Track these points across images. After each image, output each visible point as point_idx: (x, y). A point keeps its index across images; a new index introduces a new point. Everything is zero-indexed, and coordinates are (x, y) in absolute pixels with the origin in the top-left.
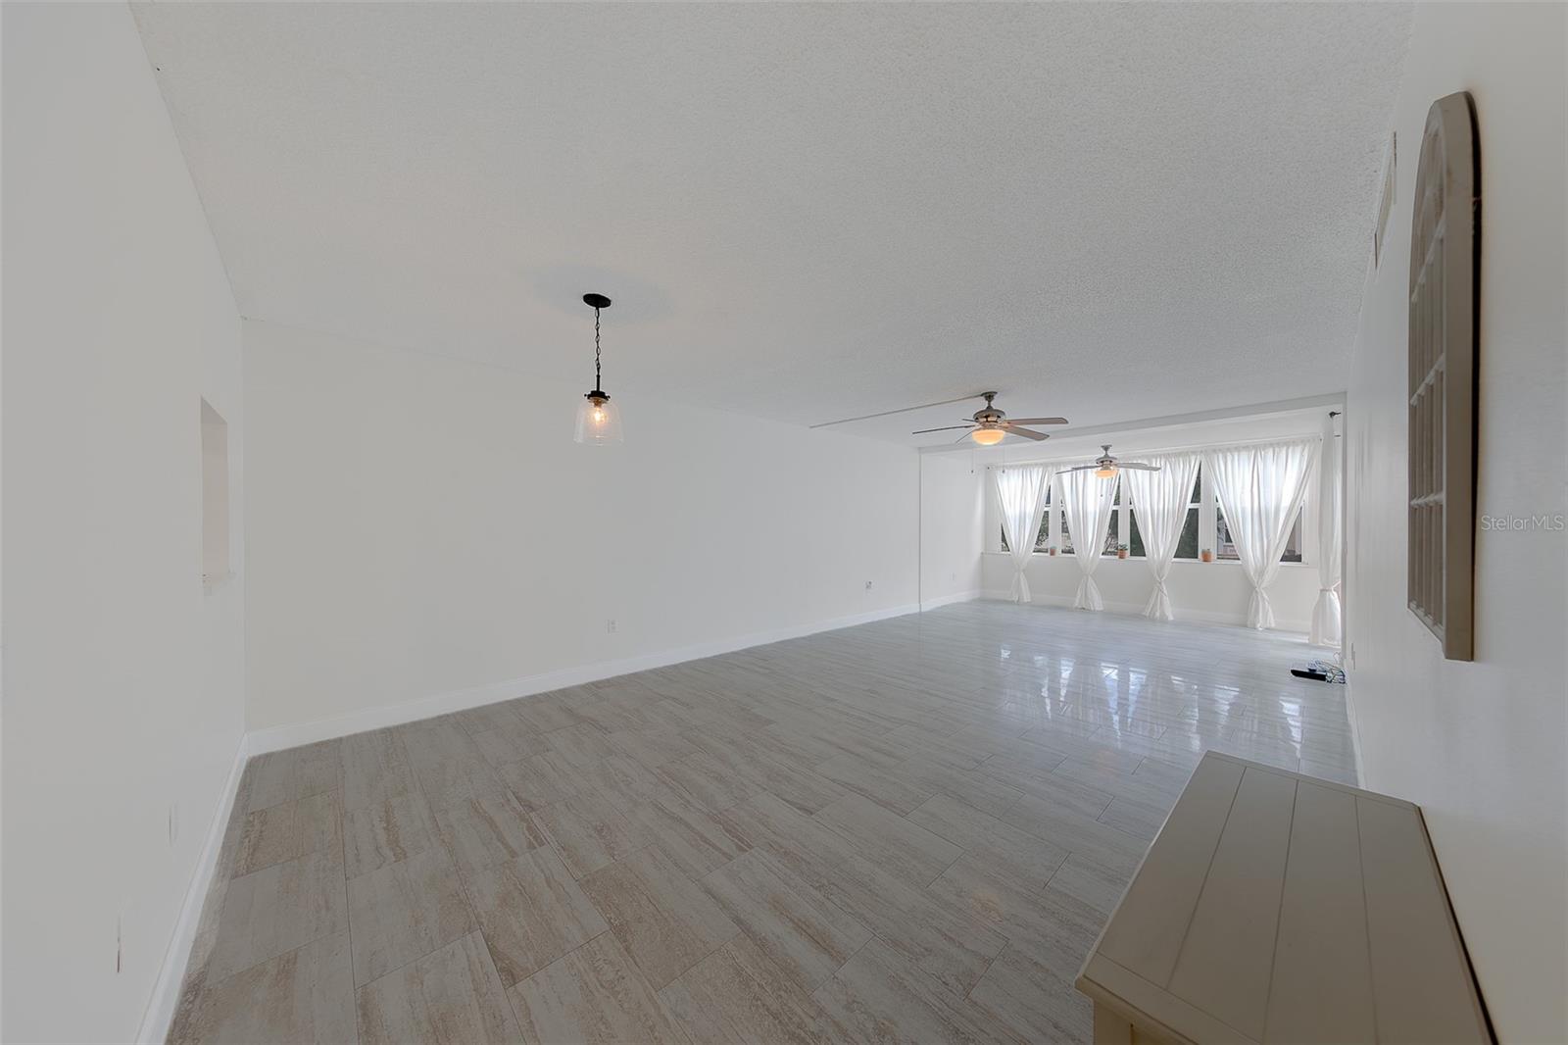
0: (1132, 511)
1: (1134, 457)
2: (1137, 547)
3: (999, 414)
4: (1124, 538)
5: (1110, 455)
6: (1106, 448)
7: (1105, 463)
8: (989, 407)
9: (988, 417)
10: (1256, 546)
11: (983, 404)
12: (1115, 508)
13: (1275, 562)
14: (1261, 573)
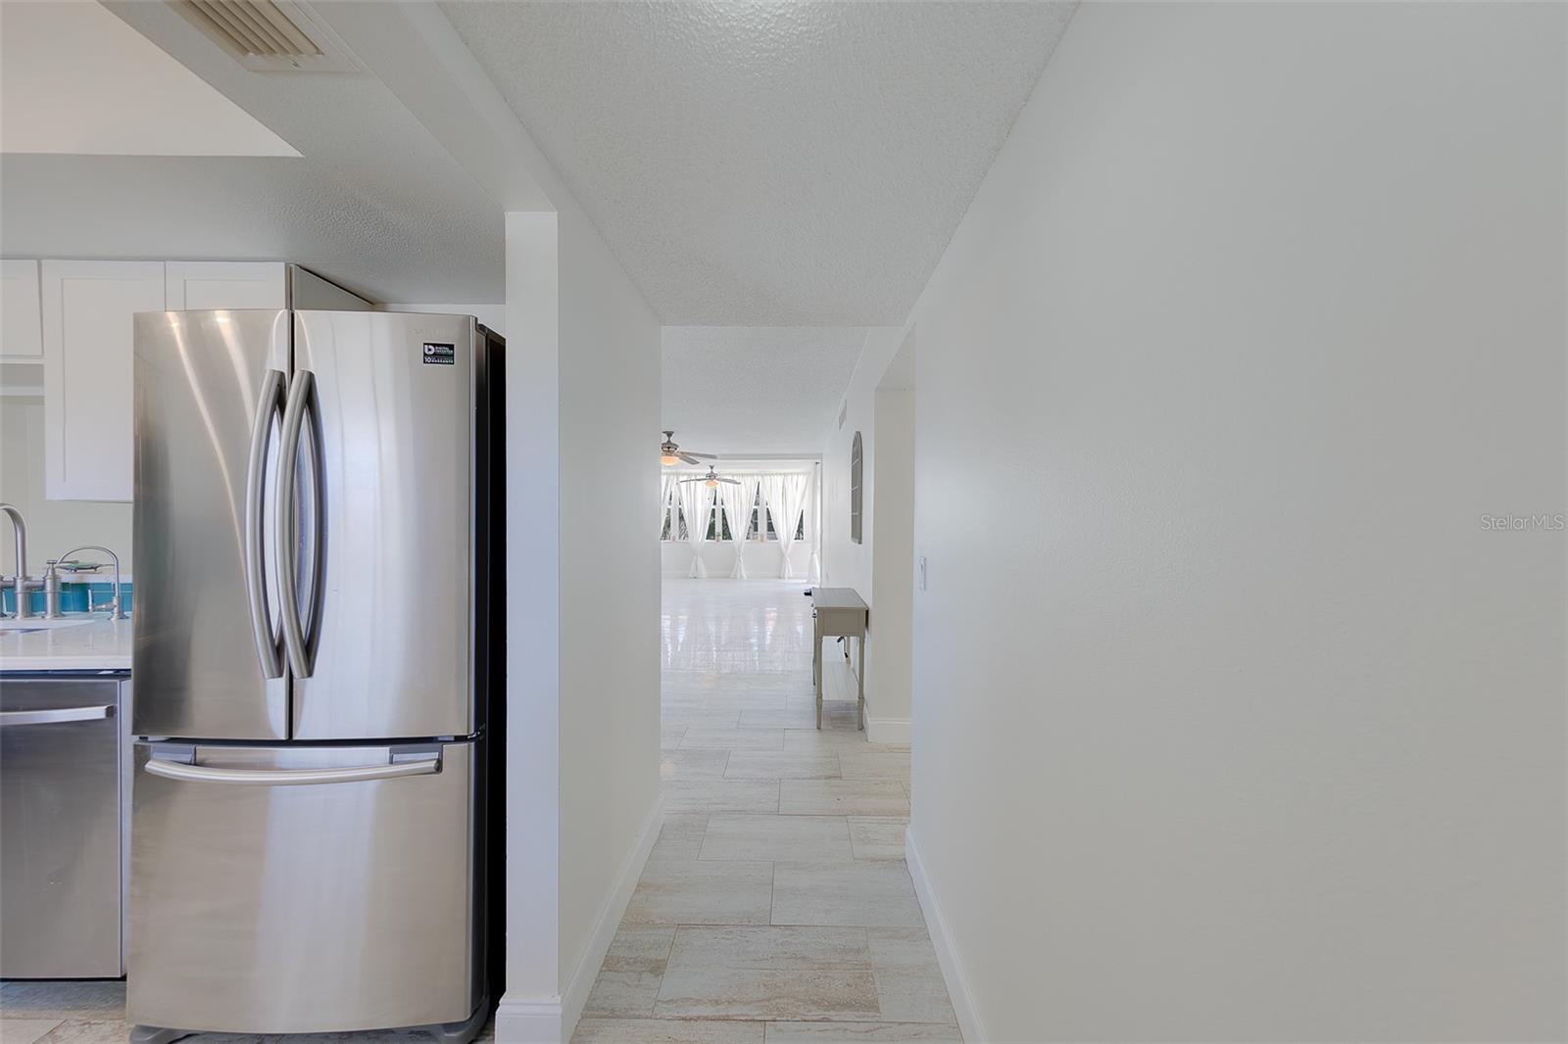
0: (723, 510)
1: (726, 474)
2: (727, 535)
3: (676, 447)
4: (719, 529)
5: (715, 472)
6: (712, 468)
7: (711, 477)
8: (669, 441)
9: (669, 448)
10: (785, 527)
11: (665, 438)
12: (714, 507)
13: (793, 541)
14: (787, 547)
